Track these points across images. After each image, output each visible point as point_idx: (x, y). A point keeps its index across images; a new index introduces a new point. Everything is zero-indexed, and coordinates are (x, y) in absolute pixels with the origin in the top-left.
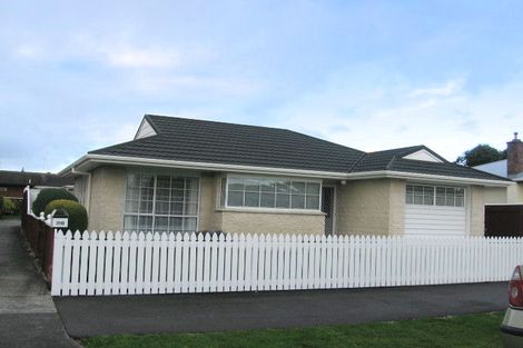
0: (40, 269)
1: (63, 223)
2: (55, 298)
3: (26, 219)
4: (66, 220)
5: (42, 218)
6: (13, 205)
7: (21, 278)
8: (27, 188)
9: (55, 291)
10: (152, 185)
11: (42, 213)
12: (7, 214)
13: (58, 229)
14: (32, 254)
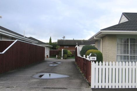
0: (85, 78)
1: (94, 59)
2: (93, 89)
3: (77, 58)
4: (95, 58)
5: (84, 57)
6: (71, 53)
7: (78, 81)
8: (77, 46)
9: (92, 86)
10: (128, 42)
11: (84, 56)
12: (69, 57)
13: (93, 61)
14: (81, 72)
